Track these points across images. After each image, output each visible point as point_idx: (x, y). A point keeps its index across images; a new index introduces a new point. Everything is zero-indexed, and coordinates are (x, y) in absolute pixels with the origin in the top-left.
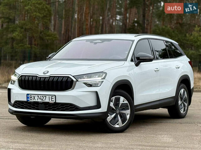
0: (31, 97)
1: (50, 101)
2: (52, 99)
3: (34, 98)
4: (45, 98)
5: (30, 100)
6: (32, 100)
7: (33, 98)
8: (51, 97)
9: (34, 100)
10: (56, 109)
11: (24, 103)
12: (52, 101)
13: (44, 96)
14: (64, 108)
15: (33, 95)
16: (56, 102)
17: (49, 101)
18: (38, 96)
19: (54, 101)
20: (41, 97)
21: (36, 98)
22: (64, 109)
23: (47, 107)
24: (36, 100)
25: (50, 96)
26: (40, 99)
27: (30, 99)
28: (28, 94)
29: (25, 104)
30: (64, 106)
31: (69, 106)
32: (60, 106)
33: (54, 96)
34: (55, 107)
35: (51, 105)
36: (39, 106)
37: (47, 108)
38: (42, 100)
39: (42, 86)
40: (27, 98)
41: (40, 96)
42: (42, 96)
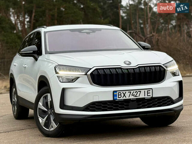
0: (120, 94)
1: (146, 96)
2: (148, 93)
3: (124, 95)
4: (139, 93)
5: (118, 99)
6: (122, 98)
7: (122, 95)
8: (148, 91)
9: (124, 98)
10: (151, 105)
11: (109, 103)
12: (148, 96)
13: (138, 91)
14: (161, 102)
15: (123, 92)
16: (153, 96)
17: (144, 97)
18: (131, 92)
19: (151, 96)
20: (134, 93)
21: (127, 94)
22: (161, 104)
23: (140, 104)
24: (127, 98)
25: (146, 91)
26: (132, 95)
27: (119, 97)
28: (114, 92)
29: (108, 105)
30: (161, 101)
31: (166, 100)
32: (156, 101)
33: (151, 90)
34: (151, 103)
35: (146, 101)
36: (129, 104)
37: (141, 106)
38: (136, 96)
39: (131, 79)
40: (114, 96)
41: (132, 92)
42: (135, 91)
